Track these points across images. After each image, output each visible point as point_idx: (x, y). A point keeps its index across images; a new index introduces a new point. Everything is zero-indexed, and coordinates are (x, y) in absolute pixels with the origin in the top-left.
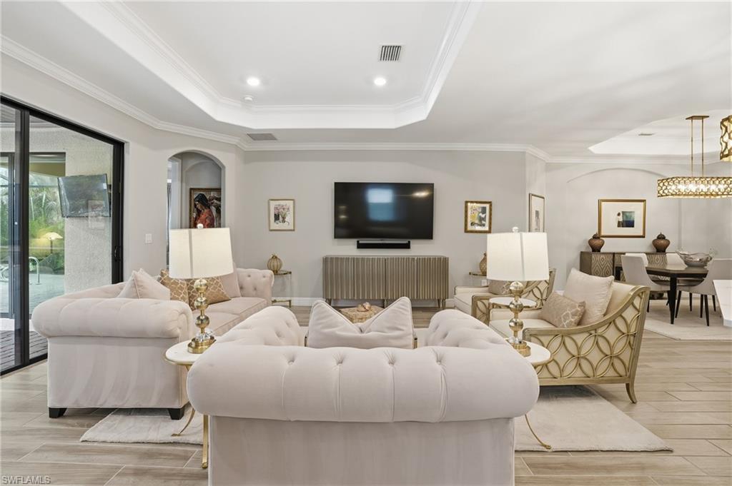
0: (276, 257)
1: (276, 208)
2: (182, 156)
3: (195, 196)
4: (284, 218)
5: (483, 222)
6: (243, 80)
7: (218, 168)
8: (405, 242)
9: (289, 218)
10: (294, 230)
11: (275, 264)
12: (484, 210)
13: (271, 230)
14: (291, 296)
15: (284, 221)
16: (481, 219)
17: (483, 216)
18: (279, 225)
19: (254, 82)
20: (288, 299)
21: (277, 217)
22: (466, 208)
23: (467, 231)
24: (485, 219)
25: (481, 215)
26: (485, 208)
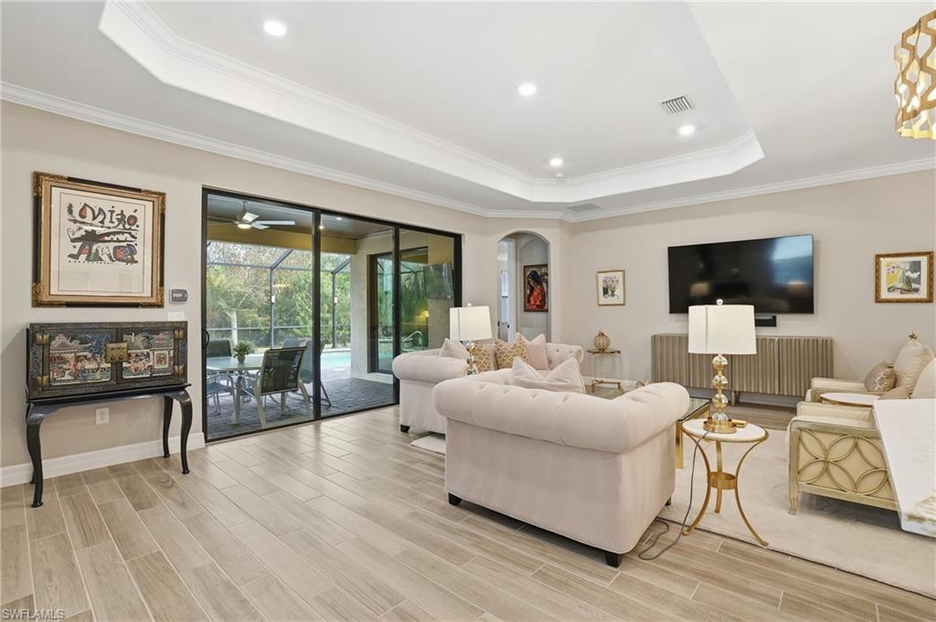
0: (603, 334)
1: (605, 281)
2: (515, 236)
3: (528, 273)
4: (613, 292)
6: (546, 161)
7: (545, 245)
8: (767, 316)
9: (619, 292)
10: (623, 305)
11: (601, 341)
12: (916, 267)
13: (600, 305)
14: (620, 379)
15: (613, 295)
16: (908, 281)
18: (610, 300)
19: (556, 162)
20: (618, 381)
21: (605, 291)
22: (878, 264)
23: (878, 300)
24: (918, 280)
25: (909, 274)
26: (919, 263)
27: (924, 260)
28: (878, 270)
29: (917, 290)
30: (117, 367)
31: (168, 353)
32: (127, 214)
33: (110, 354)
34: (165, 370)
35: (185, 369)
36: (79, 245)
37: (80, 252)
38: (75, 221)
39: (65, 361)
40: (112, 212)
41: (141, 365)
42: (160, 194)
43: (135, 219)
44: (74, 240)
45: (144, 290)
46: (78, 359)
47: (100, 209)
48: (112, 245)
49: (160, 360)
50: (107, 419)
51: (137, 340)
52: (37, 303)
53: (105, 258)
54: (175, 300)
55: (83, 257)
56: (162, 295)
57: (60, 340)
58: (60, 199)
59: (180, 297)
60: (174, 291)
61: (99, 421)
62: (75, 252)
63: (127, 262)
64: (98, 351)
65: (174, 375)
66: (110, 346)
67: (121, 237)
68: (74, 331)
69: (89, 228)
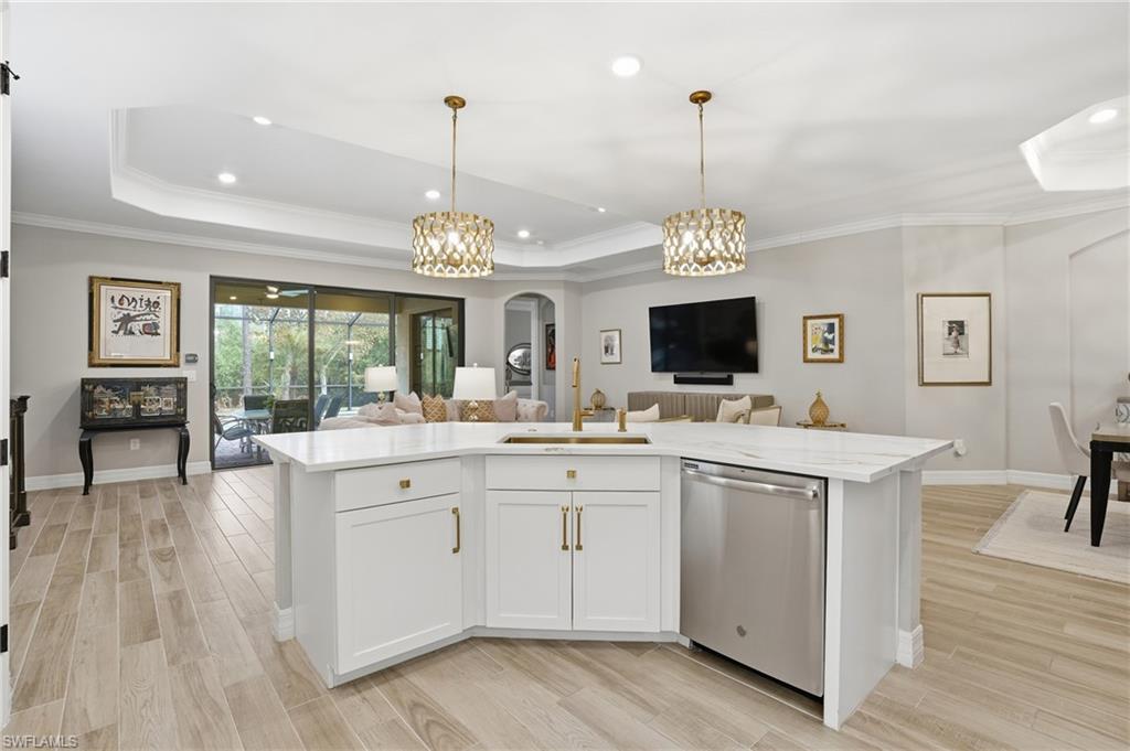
0: (599, 392)
1: (606, 340)
3: (550, 332)
4: (612, 350)
5: (831, 346)
6: (515, 233)
8: (724, 375)
9: (616, 350)
10: (620, 363)
11: (599, 399)
12: (831, 328)
13: (603, 364)
15: (612, 354)
16: (827, 342)
17: (830, 337)
19: (524, 234)
21: (606, 350)
22: (805, 325)
23: (806, 361)
24: (832, 342)
25: (826, 335)
26: (833, 325)
27: (836, 321)
28: (805, 331)
29: (832, 351)
30: (137, 408)
31: (173, 400)
32: (152, 301)
33: (132, 399)
34: (171, 411)
35: (185, 410)
36: (118, 324)
37: (119, 329)
38: (116, 308)
39: (103, 403)
40: (141, 300)
41: (153, 407)
42: (176, 284)
43: (158, 303)
44: (115, 321)
45: (165, 355)
46: (111, 402)
47: (133, 299)
48: (141, 323)
49: (167, 404)
50: (138, 445)
51: (151, 390)
52: (91, 365)
53: (137, 332)
54: (187, 361)
55: (121, 332)
56: (178, 359)
57: (100, 389)
58: (106, 292)
59: (192, 359)
60: (187, 356)
61: (132, 448)
62: (116, 329)
63: (153, 334)
64: (123, 397)
65: (177, 414)
66: (132, 393)
67: (148, 317)
68: (109, 384)
69: (126, 312)
